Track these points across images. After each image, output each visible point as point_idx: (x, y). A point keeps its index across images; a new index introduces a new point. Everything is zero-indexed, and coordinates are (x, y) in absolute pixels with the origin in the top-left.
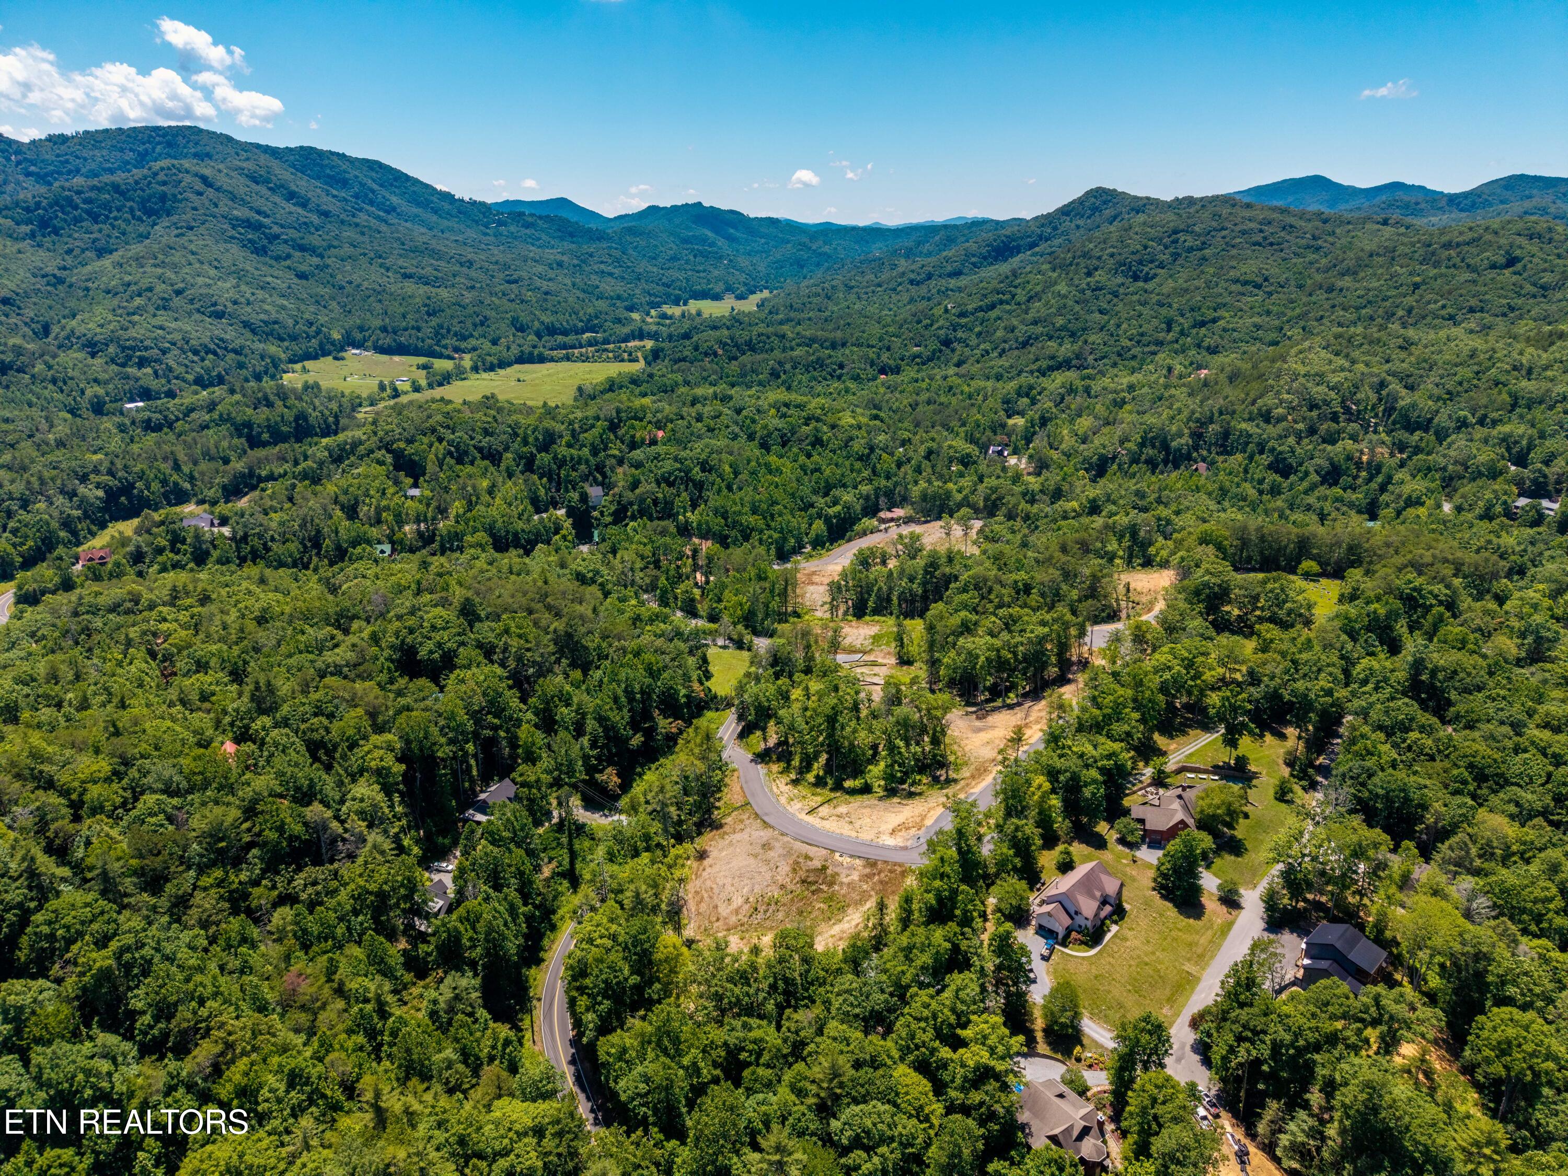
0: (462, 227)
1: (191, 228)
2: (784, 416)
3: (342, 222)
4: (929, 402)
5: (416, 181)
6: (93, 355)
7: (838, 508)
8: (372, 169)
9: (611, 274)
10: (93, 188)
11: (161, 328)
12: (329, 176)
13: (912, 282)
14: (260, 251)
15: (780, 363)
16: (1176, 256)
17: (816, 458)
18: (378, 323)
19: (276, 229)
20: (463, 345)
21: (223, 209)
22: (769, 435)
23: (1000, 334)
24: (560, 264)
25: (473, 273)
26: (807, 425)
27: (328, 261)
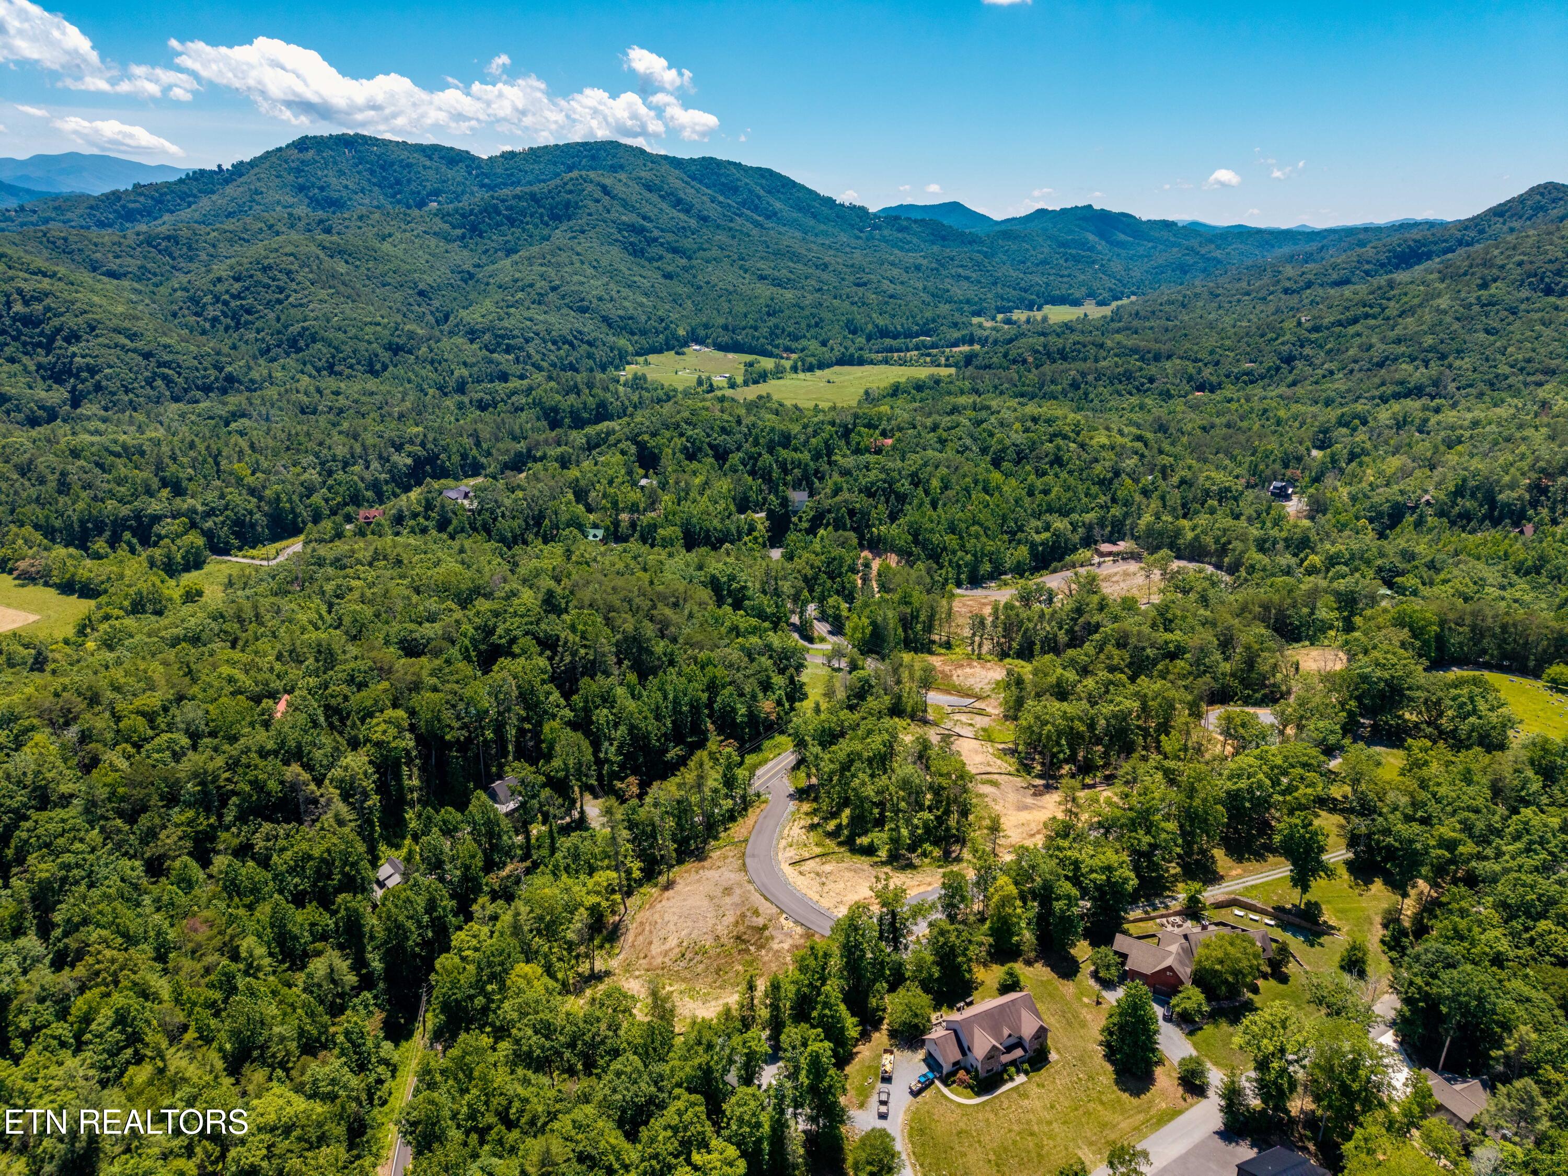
0: (836, 231)
1: (583, 232)
2: (1027, 430)
3: (718, 227)
4: (1227, 426)
5: (803, 187)
6: (472, 341)
7: (1045, 535)
8: (763, 176)
9: (967, 278)
10: (516, 197)
11: (531, 320)
12: (723, 184)
13: (1286, 291)
14: (636, 252)
15: (1083, 374)
17: (1049, 477)
18: (721, 321)
19: (656, 233)
20: (794, 345)
21: (614, 215)
22: (1004, 450)
23: (1353, 352)
24: (918, 268)
25: (825, 276)
26: (1051, 441)
27: (694, 262)
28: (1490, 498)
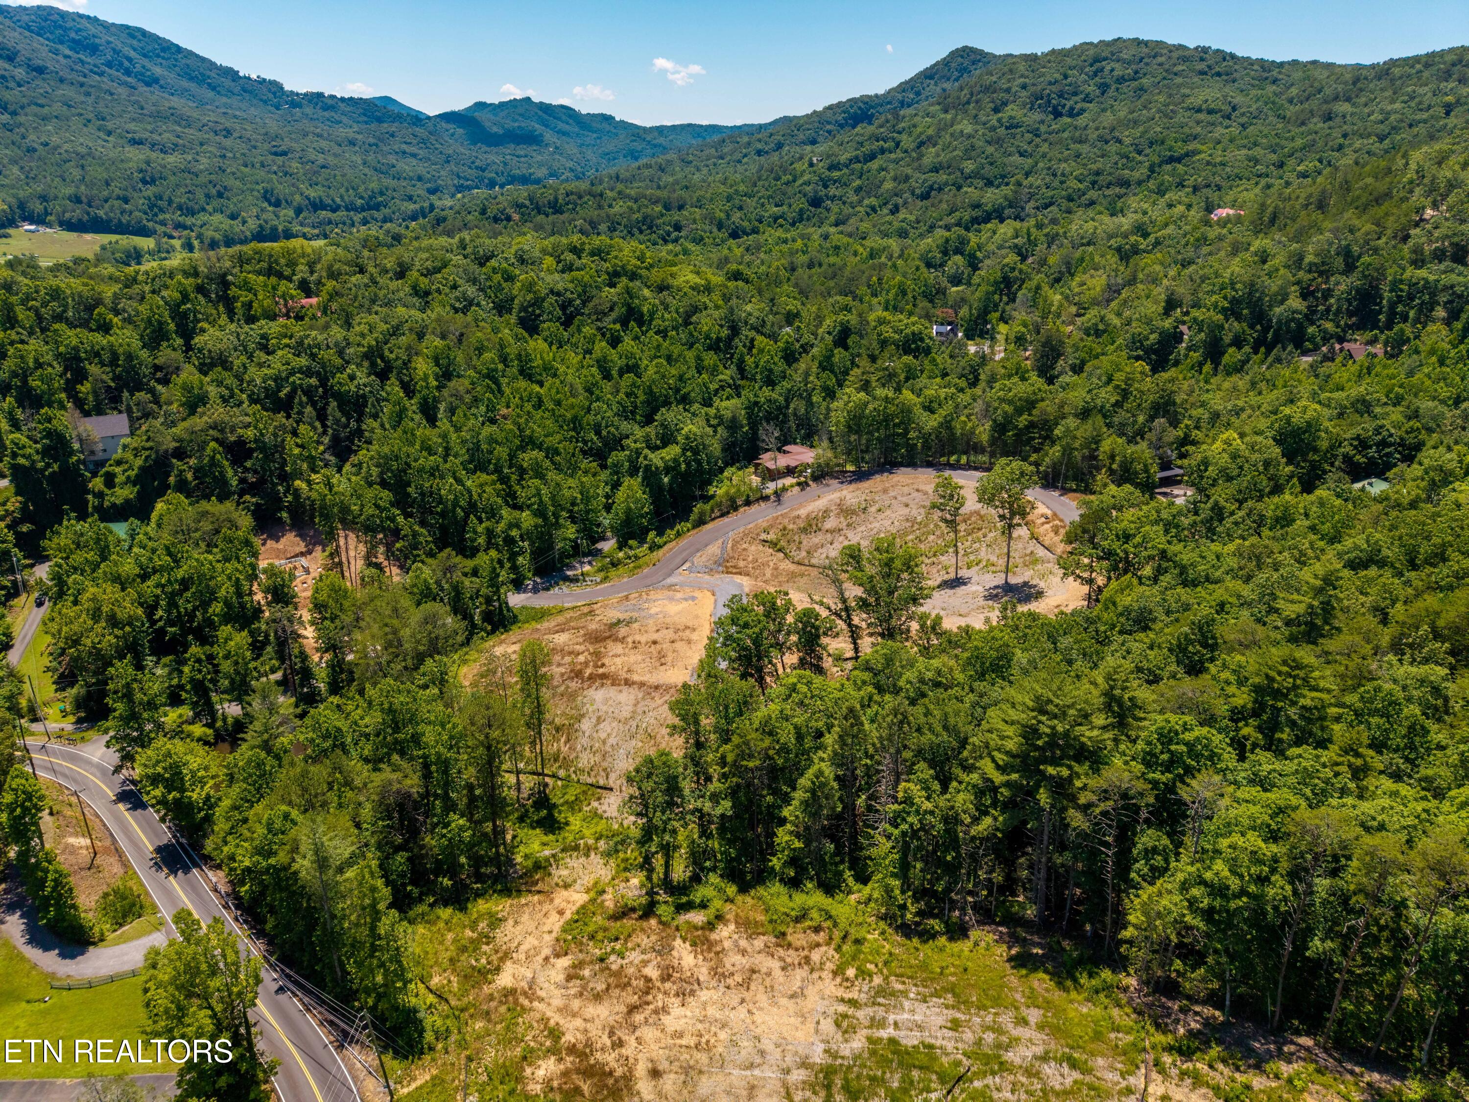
3: (62, 80)
4: (811, 266)
5: (190, 54)
7: (672, 452)
8: (134, 37)
9: (414, 155)
12: (74, 41)
13: (759, 153)
16: (1104, 88)
17: (628, 343)
18: (69, 191)
20: (189, 221)
23: (888, 185)
24: (352, 143)
25: (228, 142)
26: (612, 285)
27: (22, 119)
28: (1259, 316)
